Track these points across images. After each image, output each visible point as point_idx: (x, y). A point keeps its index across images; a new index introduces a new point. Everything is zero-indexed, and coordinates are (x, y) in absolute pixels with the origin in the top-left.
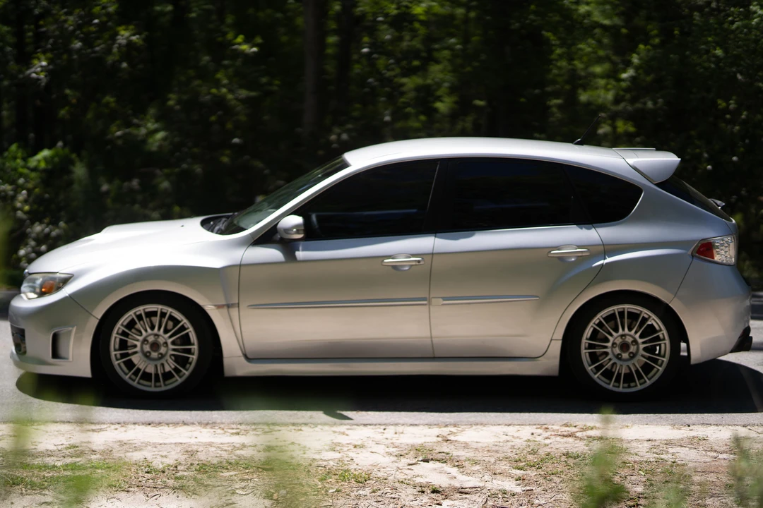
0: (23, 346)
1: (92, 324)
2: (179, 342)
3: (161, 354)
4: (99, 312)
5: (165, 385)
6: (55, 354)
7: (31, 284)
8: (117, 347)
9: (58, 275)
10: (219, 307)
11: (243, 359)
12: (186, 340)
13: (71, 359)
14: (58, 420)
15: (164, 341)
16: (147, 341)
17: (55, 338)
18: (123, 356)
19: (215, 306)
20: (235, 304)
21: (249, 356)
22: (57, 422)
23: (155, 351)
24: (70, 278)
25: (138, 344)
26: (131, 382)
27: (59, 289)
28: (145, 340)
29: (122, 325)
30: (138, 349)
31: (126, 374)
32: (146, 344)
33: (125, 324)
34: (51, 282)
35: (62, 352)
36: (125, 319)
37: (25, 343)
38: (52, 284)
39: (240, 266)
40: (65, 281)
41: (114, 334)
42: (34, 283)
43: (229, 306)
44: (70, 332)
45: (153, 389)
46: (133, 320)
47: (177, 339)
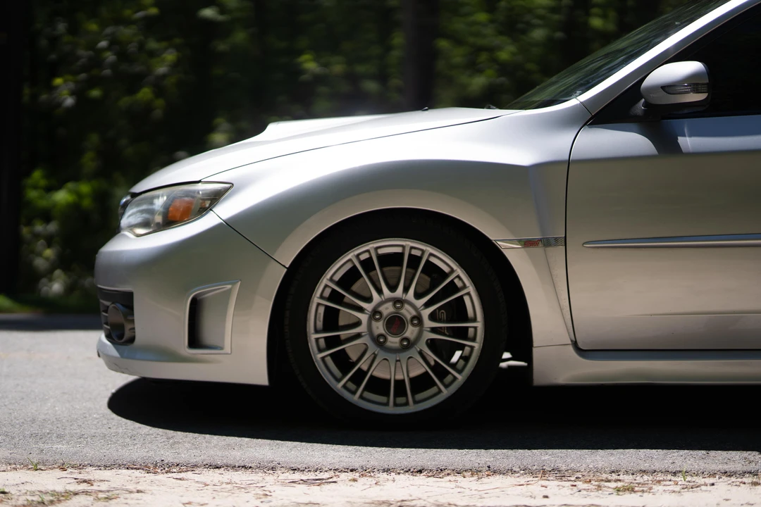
0: (128, 327)
1: (274, 277)
2: (444, 315)
3: (406, 339)
4: (288, 253)
5: (416, 402)
6: (195, 340)
7: (144, 207)
8: (320, 324)
9: (200, 187)
10: (528, 244)
11: (571, 349)
12: (457, 311)
13: (227, 349)
14: (219, 463)
15: (414, 313)
16: (380, 313)
17: (196, 308)
18: (331, 342)
19: (520, 241)
20: (556, 239)
21: (581, 345)
22: (218, 467)
23: (395, 334)
24: (226, 190)
25: (364, 318)
26: (347, 395)
27: (203, 211)
28: (375, 313)
29: (331, 279)
30: (362, 329)
31: (339, 380)
32: (377, 320)
33: (337, 278)
34: (186, 199)
35: (208, 334)
36: (337, 269)
37: (133, 321)
38: (190, 203)
39: (569, 162)
40: (216, 197)
41: (316, 299)
42: (152, 203)
43: (547, 243)
44: (229, 292)
45: (390, 410)
46: (354, 268)
47: (439, 308)
